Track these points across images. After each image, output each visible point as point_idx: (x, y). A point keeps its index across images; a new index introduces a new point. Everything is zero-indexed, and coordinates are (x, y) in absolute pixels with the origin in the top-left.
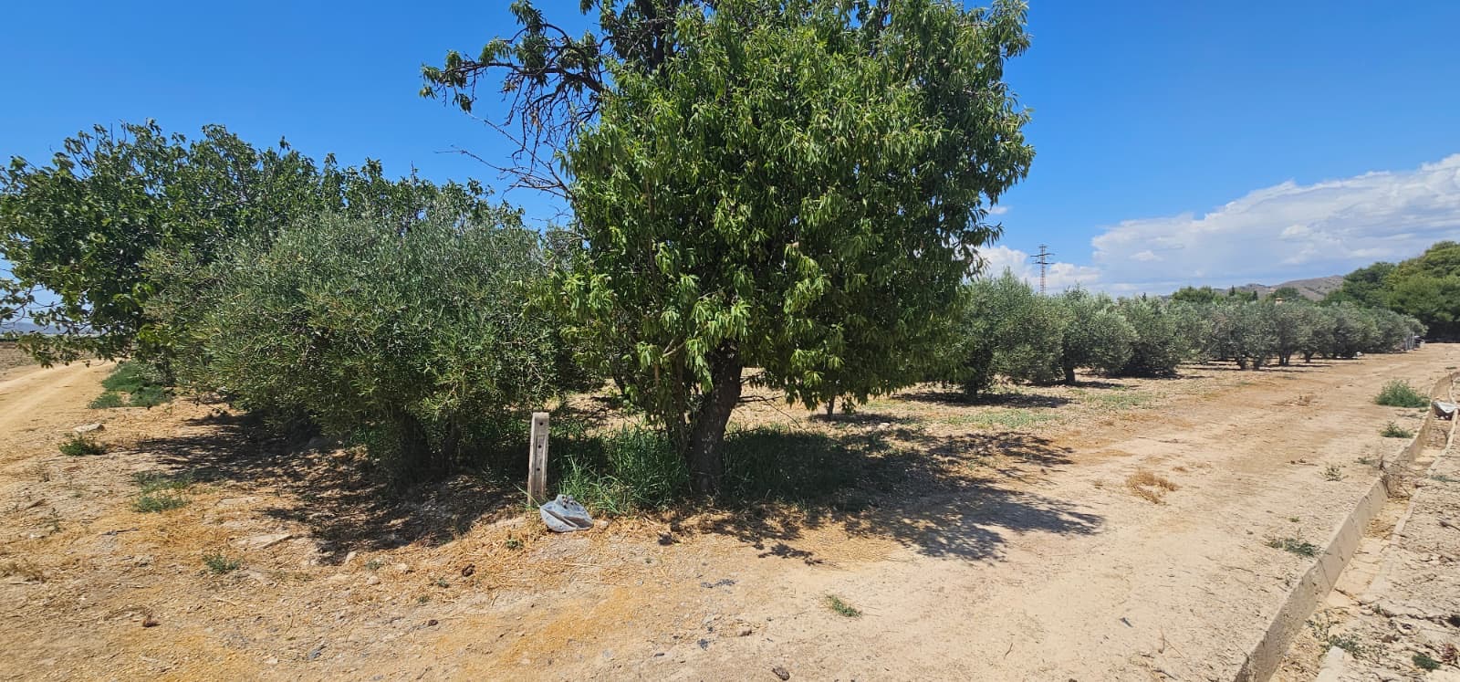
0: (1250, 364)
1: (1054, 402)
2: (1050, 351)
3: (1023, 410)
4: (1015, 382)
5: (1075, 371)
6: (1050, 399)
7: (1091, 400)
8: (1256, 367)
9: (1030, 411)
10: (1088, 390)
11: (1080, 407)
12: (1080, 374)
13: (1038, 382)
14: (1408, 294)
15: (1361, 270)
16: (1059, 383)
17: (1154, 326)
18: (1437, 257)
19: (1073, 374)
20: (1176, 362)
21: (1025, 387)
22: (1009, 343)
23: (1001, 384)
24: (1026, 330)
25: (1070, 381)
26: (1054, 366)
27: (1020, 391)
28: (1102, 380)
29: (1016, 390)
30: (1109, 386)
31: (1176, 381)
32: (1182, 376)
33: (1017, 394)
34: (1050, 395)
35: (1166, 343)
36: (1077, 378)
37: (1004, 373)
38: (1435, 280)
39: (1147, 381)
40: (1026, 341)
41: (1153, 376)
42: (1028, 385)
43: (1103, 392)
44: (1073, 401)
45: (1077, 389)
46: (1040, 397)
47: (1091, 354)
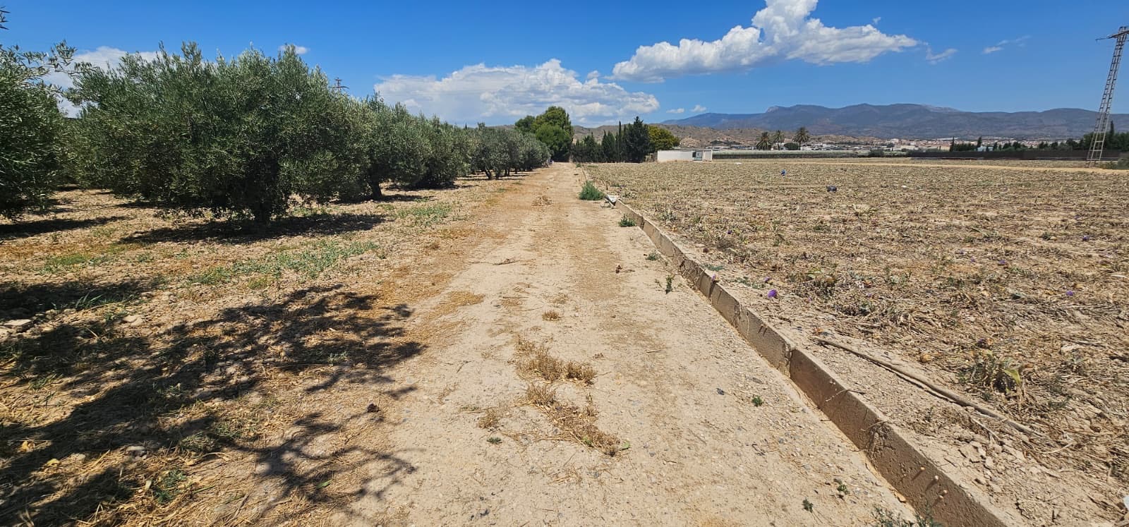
0: (494, 174)
1: (368, 222)
2: (356, 161)
3: (331, 238)
4: (320, 201)
5: (381, 185)
6: (361, 218)
7: (403, 215)
8: (497, 177)
9: (339, 238)
10: (395, 204)
11: (396, 226)
12: (385, 188)
13: (346, 199)
14: (542, 134)
15: (521, 120)
16: (368, 199)
17: (438, 143)
18: (550, 115)
19: (380, 189)
20: (454, 176)
21: (333, 206)
22: (303, 150)
23: (298, 206)
24: (323, 132)
25: (377, 197)
26: (360, 181)
27: (327, 210)
28: (402, 193)
29: (323, 211)
30: (412, 198)
31: (456, 190)
32: (458, 187)
33: (325, 215)
34: (360, 213)
35: (446, 158)
36: (383, 192)
37: (300, 191)
38: (552, 127)
39: (437, 192)
40: (325, 147)
41: (440, 188)
42: (336, 203)
43: (410, 205)
44: (386, 218)
45: (385, 203)
46: (349, 215)
47: (395, 167)
